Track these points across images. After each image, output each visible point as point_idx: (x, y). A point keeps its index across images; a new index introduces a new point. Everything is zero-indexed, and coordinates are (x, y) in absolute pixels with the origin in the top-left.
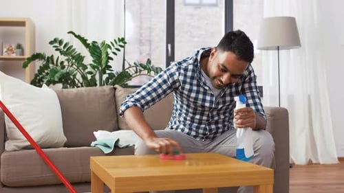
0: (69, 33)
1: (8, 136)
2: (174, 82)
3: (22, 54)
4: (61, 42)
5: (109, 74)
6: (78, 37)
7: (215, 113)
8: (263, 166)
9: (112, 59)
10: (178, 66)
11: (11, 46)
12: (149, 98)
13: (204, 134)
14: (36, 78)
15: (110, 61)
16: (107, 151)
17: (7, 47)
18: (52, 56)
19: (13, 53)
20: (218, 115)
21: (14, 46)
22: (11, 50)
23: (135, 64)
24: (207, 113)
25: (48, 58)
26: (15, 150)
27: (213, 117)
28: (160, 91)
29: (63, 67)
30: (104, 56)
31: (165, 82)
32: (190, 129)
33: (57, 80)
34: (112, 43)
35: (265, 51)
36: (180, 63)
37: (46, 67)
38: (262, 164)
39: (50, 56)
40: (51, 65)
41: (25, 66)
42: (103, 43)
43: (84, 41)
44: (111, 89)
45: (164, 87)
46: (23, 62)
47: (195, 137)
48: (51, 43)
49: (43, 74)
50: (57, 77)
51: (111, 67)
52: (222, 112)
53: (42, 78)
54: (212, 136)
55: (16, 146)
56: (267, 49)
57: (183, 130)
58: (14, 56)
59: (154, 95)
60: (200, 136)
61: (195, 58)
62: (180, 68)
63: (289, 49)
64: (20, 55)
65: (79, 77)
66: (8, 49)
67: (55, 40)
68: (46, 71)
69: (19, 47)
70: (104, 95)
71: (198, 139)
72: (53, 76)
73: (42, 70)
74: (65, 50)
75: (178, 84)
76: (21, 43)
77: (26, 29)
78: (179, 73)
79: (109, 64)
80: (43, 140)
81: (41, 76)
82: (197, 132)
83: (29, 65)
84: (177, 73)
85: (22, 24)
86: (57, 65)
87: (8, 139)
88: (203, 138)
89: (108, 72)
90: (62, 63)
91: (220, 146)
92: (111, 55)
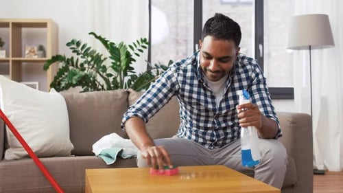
0: (90, 34)
1: (9, 144)
2: (173, 85)
3: (44, 55)
4: (78, 44)
5: (131, 76)
6: (99, 38)
7: (221, 119)
8: (272, 185)
9: (135, 61)
10: (177, 67)
11: (33, 48)
12: (150, 105)
13: (212, 141)
14: (55, 80)
15: (132, 62)
16: (110, 162)
17: (29, 49)
18: (72, 58)
19: (35, 55)
20: (225, 121)
21: (36, 48)
22: (34, 52)
23: (156, 65)
24: (212, 120)
25: (68, 59)
26: (16, 159)
27: (219, 124)
28: (161, 95)
29: (83, 69)
30: (123, 57)
31: (164, 85)
32: (197, 136)
33: (74, 82)
34: (134, 44)
35: (297, 51)
36: (179, 64)
37: (66, 69)
38: (271, 182)
39: (70, 58)
40: (71, 68)
41: (46, 68)
42: (121, 45)
43: (104, 42)
44: (124, 93)
45: (165, 90)
46: (43, 64)
47: (204, 144)
48: (68, 44)
49: (63, 76)
50: (76, 80)
51: (133, 69)
52: (229, 118)
53: (61, 80)
54: (221, 142)
55: (17, 155)
56: (299, 48)
57: (190, 138)
58: (35, 58)
59: (155, 100)
60: (208, 142)
61: (194, 57)
62: (178, 69)
63: (322, 48)
64: (42, 57)
65: (99, 79)
66: (30, 51)
67: (73, 42)
68: (66, 74)
69: (41, 48)
70: (116, 99)
71: (207, 147)
72: (71, 79)
73: (61, 72)
74: (83, 52)
75: (177, 87)
76: (43, 44)
77: (48, 31)
78: (178, 74)
79: (131, 65)
80: (46, 148)
81: (60, 78)
82: (204, 139)
83: (50, 67)
84: (176, 75)
85: (44, 25)
86: (77, 67)
87: (9, 147)
88: (211, 145)
89: (129, 73)
90: (82, 65)
91: (230, 156)
92: (134, 57)
